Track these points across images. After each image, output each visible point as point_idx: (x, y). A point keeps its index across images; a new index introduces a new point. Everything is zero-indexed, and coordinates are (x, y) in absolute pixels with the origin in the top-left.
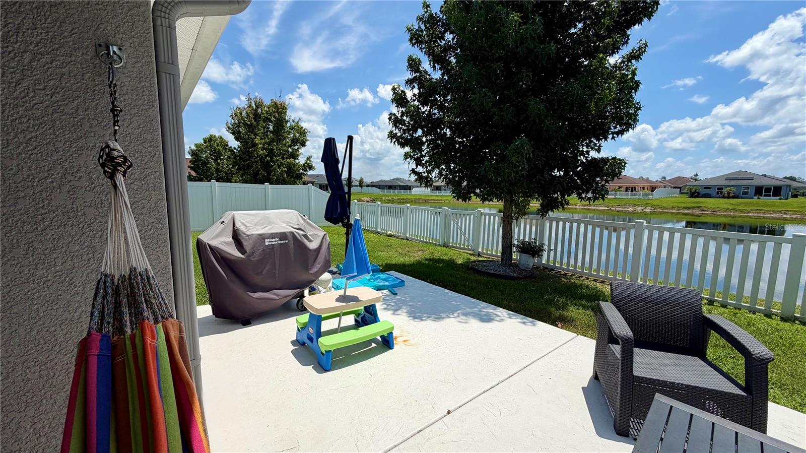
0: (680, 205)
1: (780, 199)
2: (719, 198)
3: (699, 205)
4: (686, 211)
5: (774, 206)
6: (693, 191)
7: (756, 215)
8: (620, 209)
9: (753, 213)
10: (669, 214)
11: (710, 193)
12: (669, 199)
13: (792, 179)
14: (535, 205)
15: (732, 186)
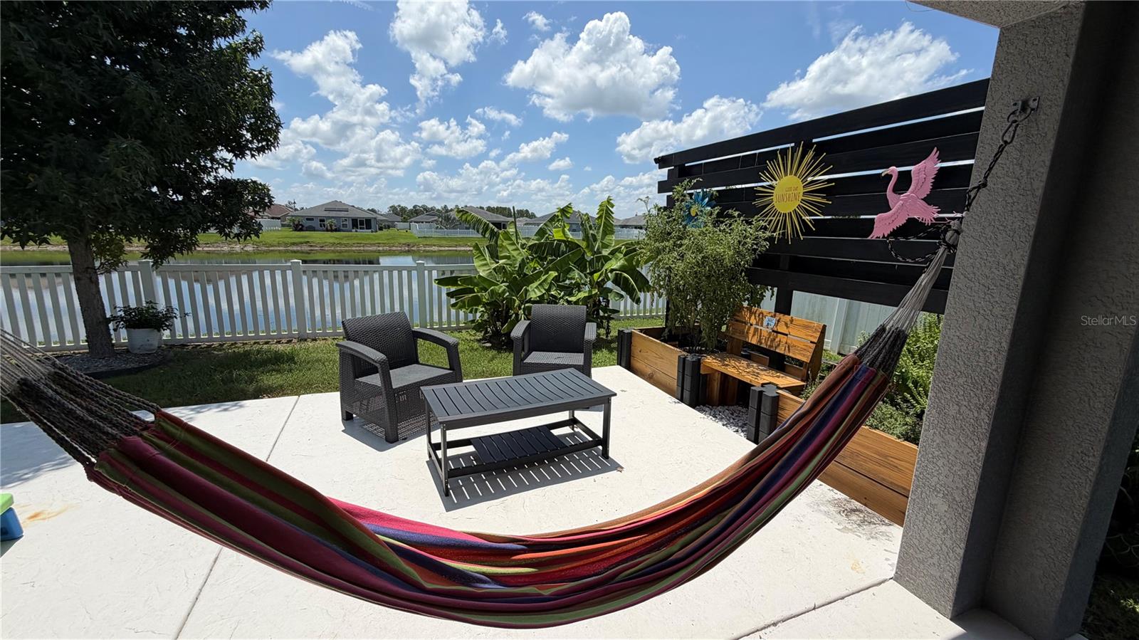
0: (286, 240)
1: (372, 232)
2: (324, 231)
3: (307, 240)
4: (295, 248)
5: (369, 239)
6: (296, 223)
7: (357, 248)
8: (210, 249)
9: (356, 247)
10: (277, 252)
11: (314, 225)
12: (272, 233)
13: (373, 211)
14: (137, 246)
15: (333, 217)
